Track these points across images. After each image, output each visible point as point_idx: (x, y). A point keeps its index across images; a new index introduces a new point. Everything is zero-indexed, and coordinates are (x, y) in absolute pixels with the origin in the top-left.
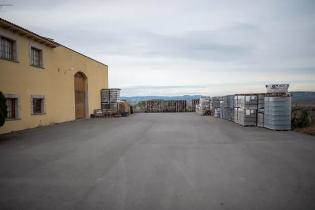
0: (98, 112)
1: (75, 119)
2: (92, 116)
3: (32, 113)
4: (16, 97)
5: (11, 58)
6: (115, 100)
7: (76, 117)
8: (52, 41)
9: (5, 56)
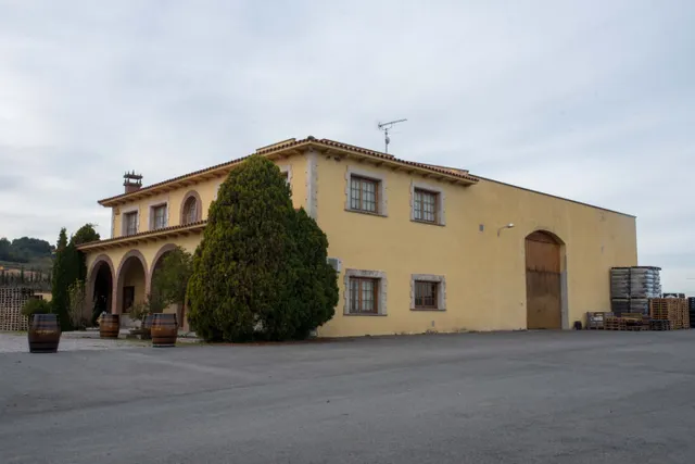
0: (596, 319)
1: (524, 327)
2: (578, 325)
3: (413, 307)
4: (378, 276)
5: (373, 209)
6: (643, 292)
7: (528, 323)
8: (464, 174)
9: (361, 205)
